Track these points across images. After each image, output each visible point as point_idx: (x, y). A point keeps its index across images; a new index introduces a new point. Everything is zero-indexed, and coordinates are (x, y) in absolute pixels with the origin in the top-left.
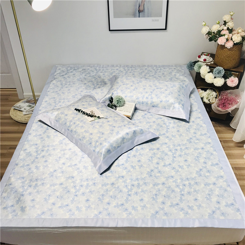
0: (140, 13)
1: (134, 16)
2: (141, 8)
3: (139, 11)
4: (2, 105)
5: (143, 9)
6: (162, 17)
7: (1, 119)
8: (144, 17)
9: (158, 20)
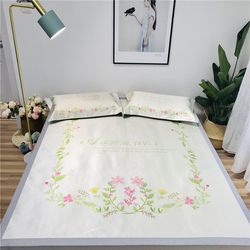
0: (144, 48)
1: (138, 50)
2: (145, 43)
3: (143, 45)
4: (2, 134)
5: (147, 44)
6: (164, 52)
7: (1, 147)
8: (148, 51)
9: (160, 55)
